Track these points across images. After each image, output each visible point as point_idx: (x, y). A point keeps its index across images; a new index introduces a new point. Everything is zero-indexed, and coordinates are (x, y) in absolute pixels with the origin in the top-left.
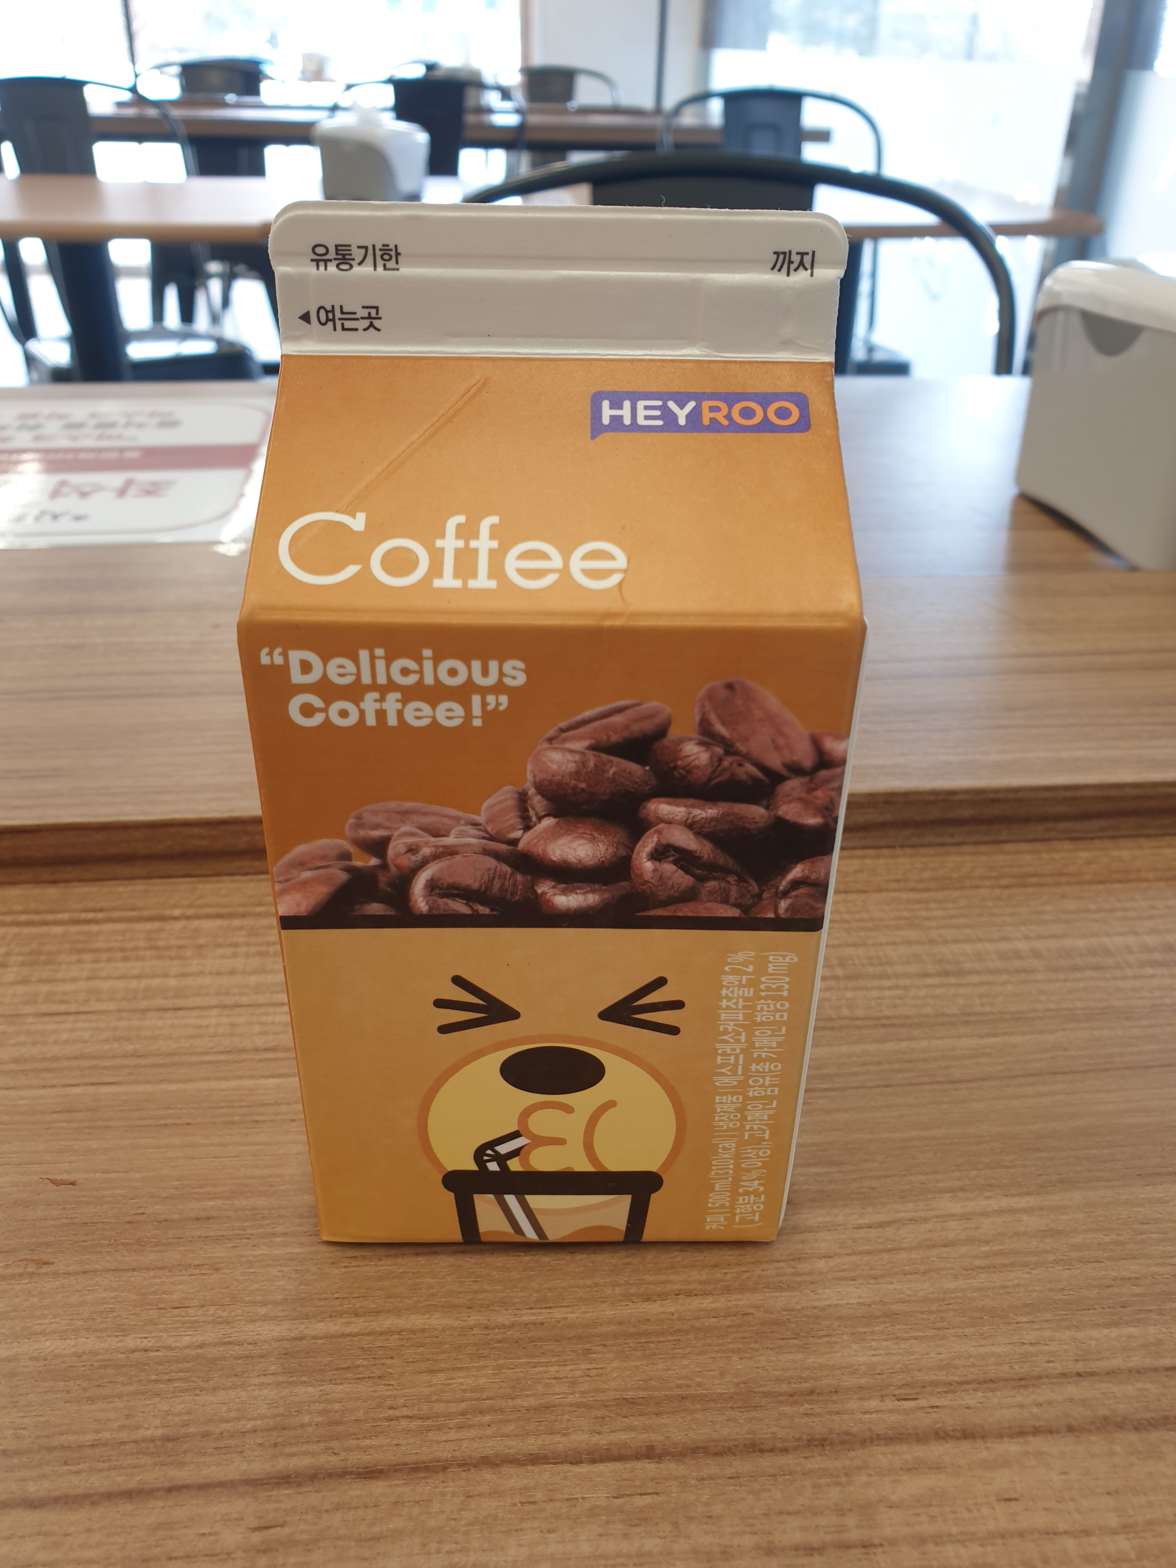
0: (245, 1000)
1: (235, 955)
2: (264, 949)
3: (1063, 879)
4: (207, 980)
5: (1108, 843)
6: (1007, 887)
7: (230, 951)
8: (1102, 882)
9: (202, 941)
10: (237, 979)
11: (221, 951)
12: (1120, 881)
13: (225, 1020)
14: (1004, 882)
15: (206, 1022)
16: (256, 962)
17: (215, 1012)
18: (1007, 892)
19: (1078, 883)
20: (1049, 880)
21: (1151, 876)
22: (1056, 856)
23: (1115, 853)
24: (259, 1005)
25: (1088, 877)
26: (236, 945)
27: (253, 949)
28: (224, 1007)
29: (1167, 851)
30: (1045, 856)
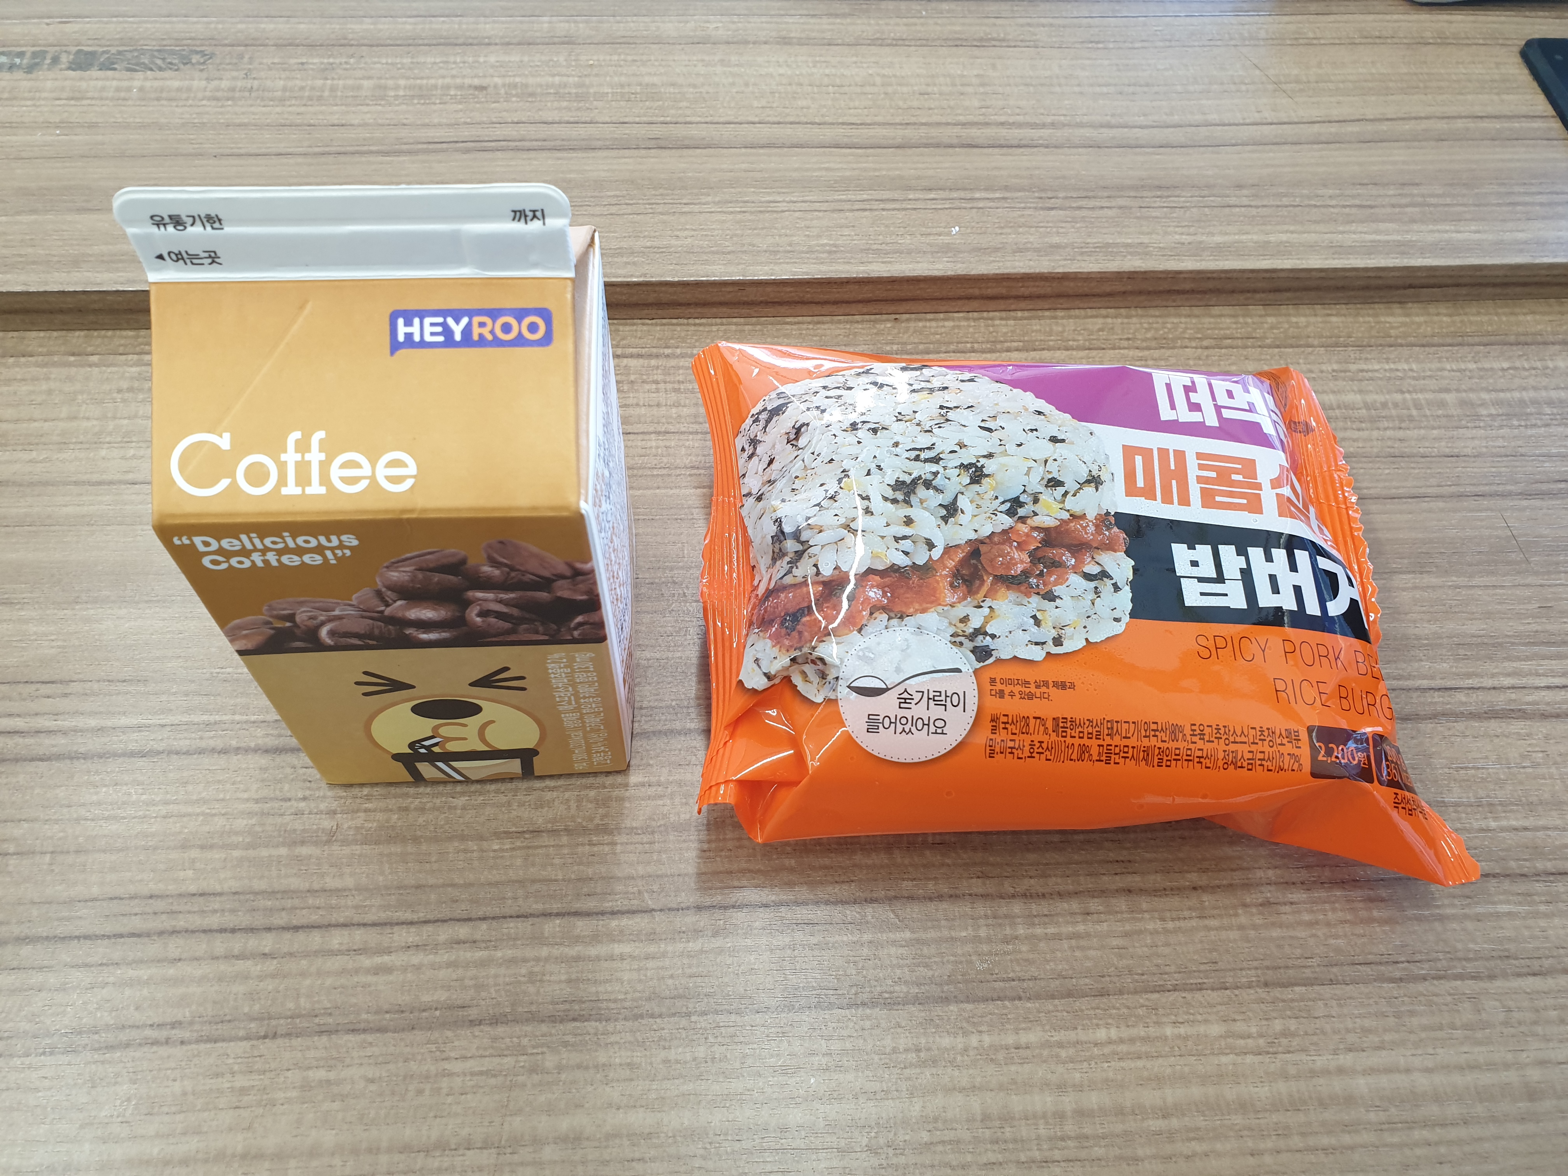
0: (672, 428)
1: (657, 391)
2: (676, 386)
3: (1249, 342)
4: (643, 410)
5: (1291, 309)
6: (1207, 348)
7: (654, 386)
8: (1278, 347)
9: (632, 378)
10: (663, 411)
11: (647, 387)
12: (1292, 346)
13: (661, 443)
14: (1205, 343)
15: (649, 444)
16: (673, 397)
17: (653, 436)
18: (1206, 352)
19: (1260, 347)
20: (1239, 342)
21: (1316, 342)
22: (1249, 320)
23: (1294, 320)
24: (682, 433)
25: (1268, 341)
26: (657, 382)
27: (669, 386)
28: (659, 433)
29: (1334, 319)
30: (1241, 320)
